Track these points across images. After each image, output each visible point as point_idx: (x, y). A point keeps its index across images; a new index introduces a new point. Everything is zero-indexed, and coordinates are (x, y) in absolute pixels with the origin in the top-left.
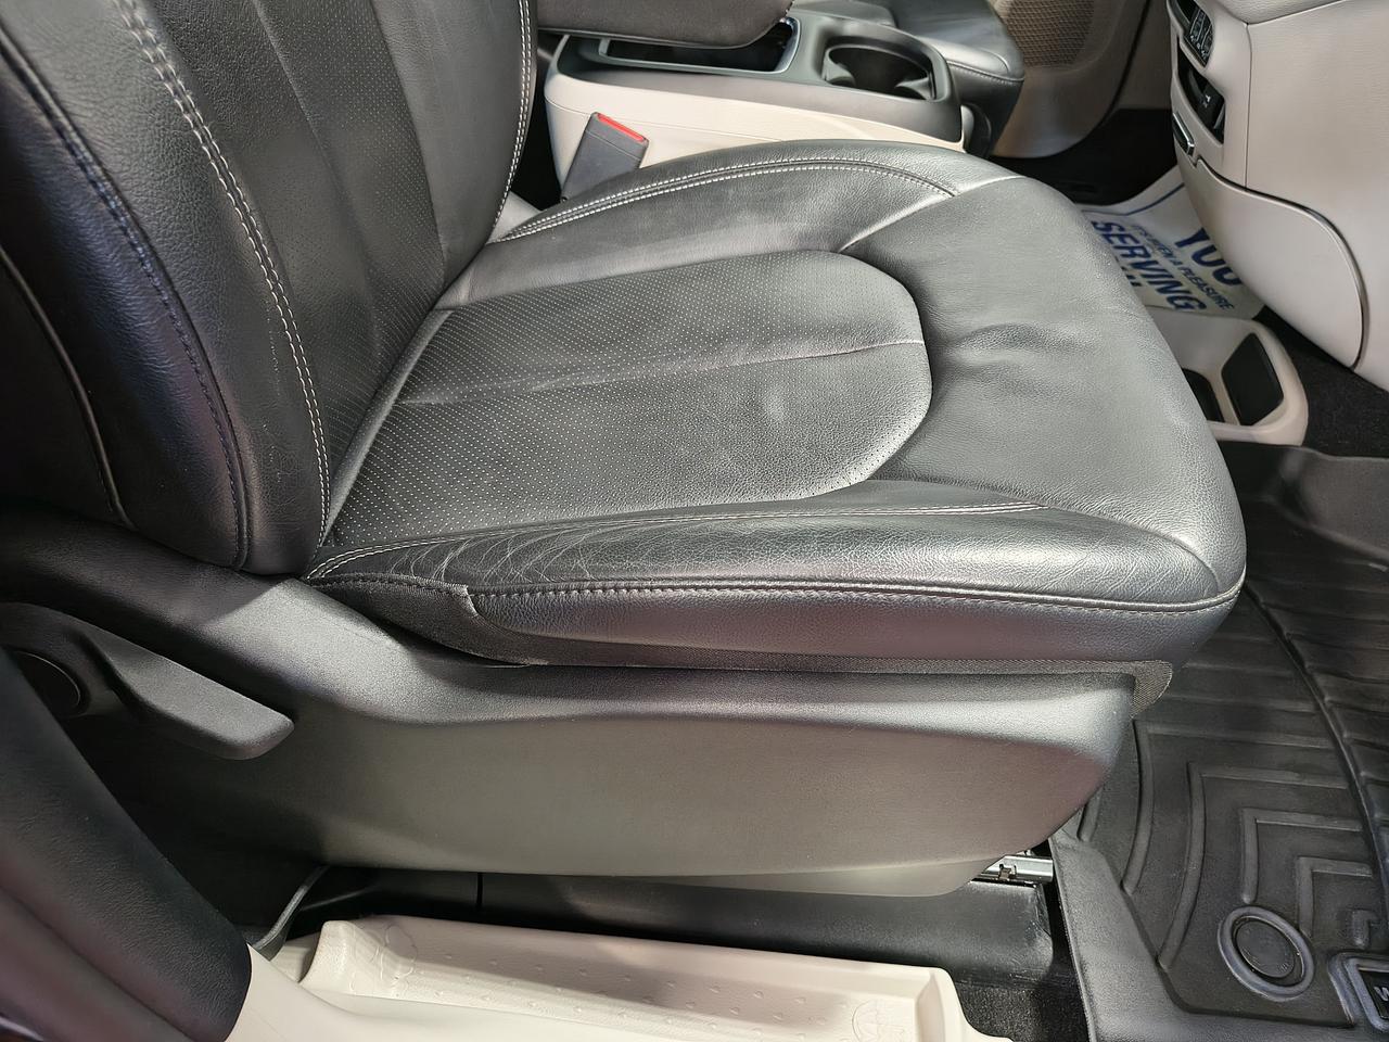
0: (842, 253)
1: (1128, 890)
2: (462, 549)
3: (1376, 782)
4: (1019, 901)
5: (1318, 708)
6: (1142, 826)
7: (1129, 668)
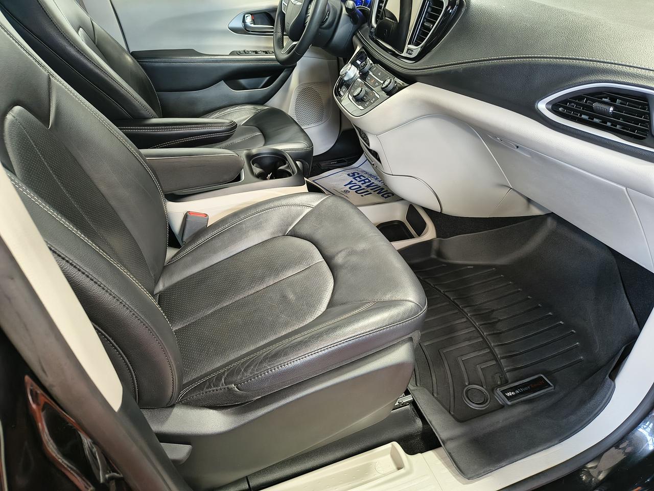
0: (286, 235)
1: (435, 395)
2: (226, 374)
3: (489, 335)
4: (407, 410)
5: (467, 318)
6: (432, 374)
7: (409, 336)
